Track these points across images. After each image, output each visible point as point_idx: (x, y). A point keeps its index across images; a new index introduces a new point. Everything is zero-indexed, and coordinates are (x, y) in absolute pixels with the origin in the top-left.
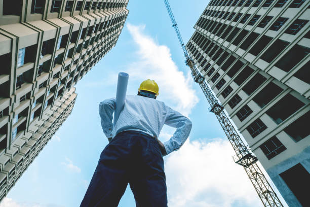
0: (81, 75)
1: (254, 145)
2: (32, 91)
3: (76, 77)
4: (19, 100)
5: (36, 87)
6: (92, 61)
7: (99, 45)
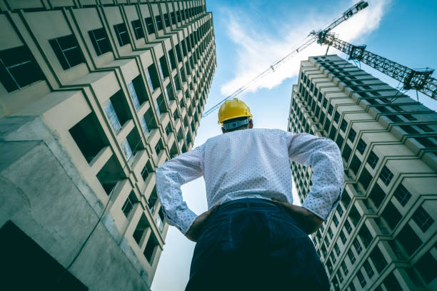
2: (150, 160)
3: (189, 135)
4: (141, 176)
6: (197, 105)
7: (191, 84)
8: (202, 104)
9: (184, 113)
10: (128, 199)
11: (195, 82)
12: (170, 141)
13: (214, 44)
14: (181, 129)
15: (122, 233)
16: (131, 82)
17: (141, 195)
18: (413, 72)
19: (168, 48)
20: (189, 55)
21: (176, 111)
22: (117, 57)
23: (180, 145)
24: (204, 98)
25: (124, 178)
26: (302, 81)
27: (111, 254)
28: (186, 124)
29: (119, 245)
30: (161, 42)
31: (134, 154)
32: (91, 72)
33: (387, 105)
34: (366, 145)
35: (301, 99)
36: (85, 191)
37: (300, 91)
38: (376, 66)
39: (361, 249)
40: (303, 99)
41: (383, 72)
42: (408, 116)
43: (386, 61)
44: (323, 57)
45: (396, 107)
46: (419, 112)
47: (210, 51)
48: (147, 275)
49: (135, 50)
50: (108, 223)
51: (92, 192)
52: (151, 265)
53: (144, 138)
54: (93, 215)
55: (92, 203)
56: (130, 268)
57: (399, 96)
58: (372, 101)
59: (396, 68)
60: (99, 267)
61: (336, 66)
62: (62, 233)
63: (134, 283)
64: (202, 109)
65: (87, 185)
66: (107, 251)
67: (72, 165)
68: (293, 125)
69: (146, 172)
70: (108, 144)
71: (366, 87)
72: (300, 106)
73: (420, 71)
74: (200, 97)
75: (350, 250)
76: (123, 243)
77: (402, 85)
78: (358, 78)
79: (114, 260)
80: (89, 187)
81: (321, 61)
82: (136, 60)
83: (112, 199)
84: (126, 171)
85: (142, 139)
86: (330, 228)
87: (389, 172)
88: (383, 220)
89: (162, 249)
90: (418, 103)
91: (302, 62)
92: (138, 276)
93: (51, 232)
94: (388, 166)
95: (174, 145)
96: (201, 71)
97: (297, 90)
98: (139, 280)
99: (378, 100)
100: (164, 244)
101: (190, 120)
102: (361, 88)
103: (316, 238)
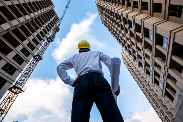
1: (10, 82)
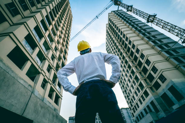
0: (67, 48)
2: (50, 63)
3: (65, 50)
4: (47, 71)
5: (50, 60)
6: (67, 37)
7: (62, 27)
8: (69, 36)
9: (61, 41)
10: (43, 82)
11: (64, 26)
12: (57, 54)
13: (70, 7)
14: (61, 48)
15: (43, 96)
16: (33, 29)
17: (49, 79)
18: (150, 15)
19: (49, 11)
20: (59, 13)
21: (58, 40)
22: (23, 17)
23: (62, 55)
24: (69, 33)
25: (39, 73)
26: (110, 22)
27: (40, 105)
28: (63, 46)
29: (43, 101)
30: (44, 8)
31: (42, 62)
32: (11, 26)
33: (142, 29)
34: (135, 46)
35: (110, 30)
36: (22, 82)
37: (109, 26)
38: (137, 14)
39: (136, 84)
40: (111, 29)
41: (140, 16)
42: (149, 33)
43: (140, 12)
44: (117, 11)
45: (144, 30)
46: (152, 31)
47: (69, 11)
48: (57, 110)
49: (32, 12)
50: (36, 93)
51: (25, 82)
52: (58, 106)
53: (45, 55)
54: (28, 91)
55: (27, 86)
56: (50, 109)
57: (146, 26)
58: (136, 28)
59: (144, 14)
60: (36, 111)
61: (122, 15)
62: (16, 102)
63: (53, 114)
64: (69, 38)
65: (22, 79)
66: (38, 104)
67: (13, 72)
68: (108, 41)
69: (49, 69)
70: (29, 59)
71: (134, 23)
72: (112, 37)
73: (152, 15)
74: (67, 33)
75: (136, 91)
76: (44, 100)
77: (146, 21)
78: (131, 19)
79: (42, 107)
80: (23, 80)
81: (116, 13)
82: (34, 18)
83: (36, 83)
84: (40, 70)
85: (44, 55)
86: (125, 79)
87: (149, 61)
88: (142, 72)
89: (62, 99)
90: (152, 28)
91: (109, 13)
92: (54, 111)
93: (10, 102)
94: (149, 59)
95: (59, 56)
96: (66, 21)
97: (108, 26)
98: (55, 113)
99: (138, 28)
100: (62, 97)
101: (65, 44)
102: (132, 23)
103: (120, 83)
